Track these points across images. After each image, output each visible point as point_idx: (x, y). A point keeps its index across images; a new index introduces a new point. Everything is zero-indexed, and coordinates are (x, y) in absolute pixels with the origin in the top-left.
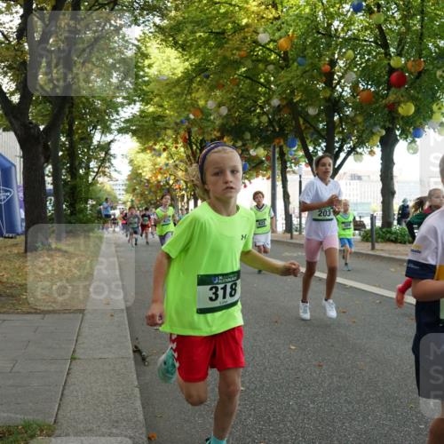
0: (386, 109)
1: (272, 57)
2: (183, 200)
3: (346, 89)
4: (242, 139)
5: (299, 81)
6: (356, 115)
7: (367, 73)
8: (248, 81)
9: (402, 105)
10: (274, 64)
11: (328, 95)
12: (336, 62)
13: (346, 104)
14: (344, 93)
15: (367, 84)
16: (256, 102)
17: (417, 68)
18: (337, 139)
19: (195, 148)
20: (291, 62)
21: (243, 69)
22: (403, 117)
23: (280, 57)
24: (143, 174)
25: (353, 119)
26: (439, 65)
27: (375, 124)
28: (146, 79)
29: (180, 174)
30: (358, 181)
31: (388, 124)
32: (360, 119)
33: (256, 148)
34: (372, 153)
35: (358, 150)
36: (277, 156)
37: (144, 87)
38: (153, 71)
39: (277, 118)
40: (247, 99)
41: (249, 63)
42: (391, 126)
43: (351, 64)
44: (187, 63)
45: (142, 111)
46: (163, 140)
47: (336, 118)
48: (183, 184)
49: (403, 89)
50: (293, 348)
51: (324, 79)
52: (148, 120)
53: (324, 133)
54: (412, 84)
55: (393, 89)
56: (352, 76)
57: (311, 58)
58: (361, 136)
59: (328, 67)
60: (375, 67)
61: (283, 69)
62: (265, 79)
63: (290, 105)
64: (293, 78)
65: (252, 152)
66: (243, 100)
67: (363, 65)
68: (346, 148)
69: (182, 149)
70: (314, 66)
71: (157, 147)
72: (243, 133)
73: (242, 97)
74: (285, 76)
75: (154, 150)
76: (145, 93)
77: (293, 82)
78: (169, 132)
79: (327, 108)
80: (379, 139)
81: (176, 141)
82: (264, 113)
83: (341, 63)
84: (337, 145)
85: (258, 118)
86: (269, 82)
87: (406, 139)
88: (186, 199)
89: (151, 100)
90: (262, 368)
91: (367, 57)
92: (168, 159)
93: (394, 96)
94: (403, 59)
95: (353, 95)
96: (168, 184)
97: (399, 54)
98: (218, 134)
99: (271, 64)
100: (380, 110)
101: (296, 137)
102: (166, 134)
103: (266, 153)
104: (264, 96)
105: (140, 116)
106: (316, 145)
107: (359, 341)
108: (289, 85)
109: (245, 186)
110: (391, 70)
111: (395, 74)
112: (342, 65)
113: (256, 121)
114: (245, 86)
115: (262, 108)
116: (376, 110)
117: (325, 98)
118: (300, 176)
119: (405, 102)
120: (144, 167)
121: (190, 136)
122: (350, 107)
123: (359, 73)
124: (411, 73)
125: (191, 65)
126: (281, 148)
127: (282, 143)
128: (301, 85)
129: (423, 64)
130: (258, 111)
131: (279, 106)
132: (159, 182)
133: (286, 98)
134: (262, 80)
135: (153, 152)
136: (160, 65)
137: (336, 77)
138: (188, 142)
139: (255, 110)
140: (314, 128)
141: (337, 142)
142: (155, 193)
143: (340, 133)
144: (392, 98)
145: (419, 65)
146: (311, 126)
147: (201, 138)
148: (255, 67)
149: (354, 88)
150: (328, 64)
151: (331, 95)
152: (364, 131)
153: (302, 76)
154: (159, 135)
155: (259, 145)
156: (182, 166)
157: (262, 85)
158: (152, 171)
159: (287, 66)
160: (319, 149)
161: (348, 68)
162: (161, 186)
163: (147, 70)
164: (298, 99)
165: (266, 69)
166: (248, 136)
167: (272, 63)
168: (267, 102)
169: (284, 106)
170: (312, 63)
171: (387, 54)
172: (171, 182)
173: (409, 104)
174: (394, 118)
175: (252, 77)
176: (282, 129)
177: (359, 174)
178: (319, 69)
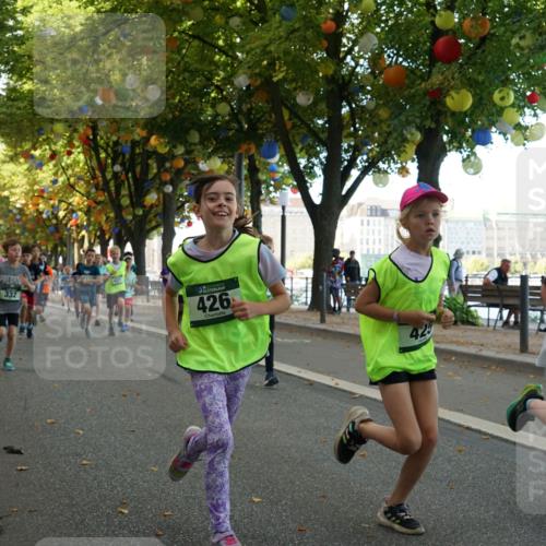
0: (427, 98)
1: (239, 4)
2: (81, 246)
3: (361, 61)
4: (185, 143)
5: (283, 46)
6: (377, 106)
7: (397, 36)
8: (196, 43)
9: (453, 93)
10: (241, 16)
11: (331, 72)
12: (347, 16)
13: (362, 89)
14: (358, 69)
15: (398, 55)
16: (209, 79)
17: (481, 30)
18: (345, 146)
19: (103, 155)
20: (270, 13)
21: (190, 23)
22: (453, 114)
23: (252, 3)
24: (12, 199)
25: (373, 113)
26: (515, 28)
27: (408, 123)
28: (20, 33)
29: (76, 199)
30: (382, 219)
31: (429, 124)
32: (384, 113)
33: (209, 157)
34: (403, 171)
35: (381, 165)
36: (245, 172)
37: (16, 49)
38: (30, 20)
39: (245, 107)
40: (194, 73)
41: (198, 13)
42: (433, 126)
43: (371, 20)
44: (91, 9)
45: (11, 90)
46: (48, 141)
47: (345, 110)
48: (81, 217)
49: (454, 67)
50: (256, 500)
51: (325, 44)
52: (21, 105)
53: (324, 136)
54: (469, 58)
55: (439, 64)
56: (372, 40)
57: (303, 9)
58: (386, 142)
59: (331, 25)
60: (409, 26)
61: (256, 24)
62: (224, 41)
63: (266, 86)
64: (271, 41)
65: (203, 166)
66: (187, 75)
67: (390, 23)
68: (361, 161)
69: (82, 157)
70: (309, 23)
71: (37, 153)
72: (187, 132)
73: (186, 70)
74: (261, 36)
75: (32, 157)
76: (17, 58)
77: (272, 48)
78: (59, 127)
79: (329, 94)
80: (415, 147)
81: (70, 144)
82: (224, 99)
83: (354, 18)
84: (346, 156)
85: (213, 106)
86: (232, 46)
87: (459, 148)
88: (86, 245)
89: (29, 69)
90: (202, 535)
91: (397, 9)
92: (56, 174)
93: (441, 78)
94: (457, 15)
95: (373, 73)
96: (56, 217)
97: (450, 7)
98: (144, 133)
99: (236, 15)
100: (418, 98)
101: (277, 141)
102: (52, 131)
103: (226, 167)
104: (224, 70)
105: (8, 97)
106: (310, 157)
107: (370, 488)
108: (265, 52)
109: (190, 224)
110: (437, 33)
111: (441, 40)
112: (356, 22)
113: (210, 111)
114: (190, 50)
115: (219, 89)
116: (409, 99)
117: (325, 77)
118: (283, 208)
119: (458, 90)
120: (13, 187)
121: (95, 135)
122: (369, 92)
123: (383, 36)
124: (469, 40)
125: (98, 11)
126: (251, 158)
127: (253, 151)
128: (287, 53)
129: (489, 25)
130: (213, 95)
131: (248, 87)
132: (41, 213)
133: (259, 75)
134: (221, 42)
135: (31, 161)
136: (44, 10)
137: (344, 40)
138: (91, 146)
139: (209, 94)
140: (308, 126)
141: (346, 151)
142: (33, 232)
143: (350, 135)
144: (436, 79)
145: (483, 25)
146: (303, 122)
147: (114, 138)
148: (210, 20)
149: (375, 61)
150: (332, 20)
151: (335, 72)
152: (389, 134)
153: (287, 38)
154: (40, 131)
155: (214, 152)
156: (81, 186)
157: (222, 51)
158: (26, 194)
159: (264, 20)
160: (316, 161)
161: (365, 28)
162: (44, 220)
163: (20, 17)
164: (281, 76)
165: (227, 23)
166: (195, 137)
167: (237, 13)
168: (228, 80)
169: (257, 88)
170: (305, 16)
171: (430, 6)
172: (61, 214)
173: (464, 91)
174: (439, 113)
175: (203, 36)
176: (253, 127)
177: (384, 207)
178: (316, 28)
